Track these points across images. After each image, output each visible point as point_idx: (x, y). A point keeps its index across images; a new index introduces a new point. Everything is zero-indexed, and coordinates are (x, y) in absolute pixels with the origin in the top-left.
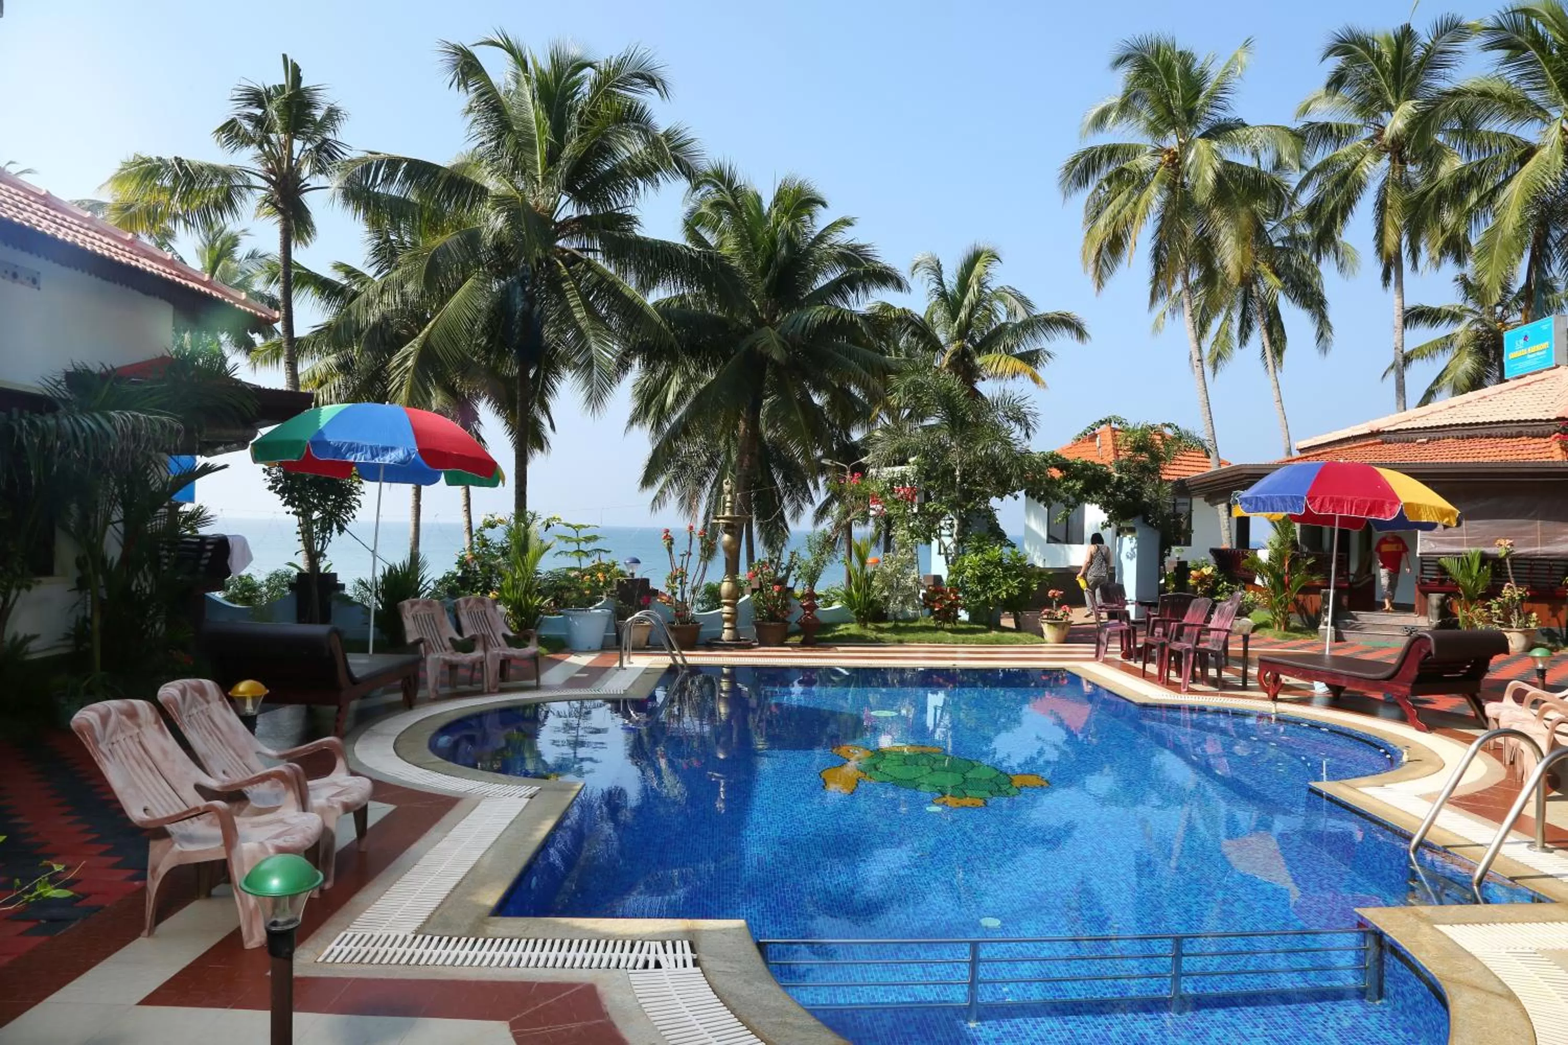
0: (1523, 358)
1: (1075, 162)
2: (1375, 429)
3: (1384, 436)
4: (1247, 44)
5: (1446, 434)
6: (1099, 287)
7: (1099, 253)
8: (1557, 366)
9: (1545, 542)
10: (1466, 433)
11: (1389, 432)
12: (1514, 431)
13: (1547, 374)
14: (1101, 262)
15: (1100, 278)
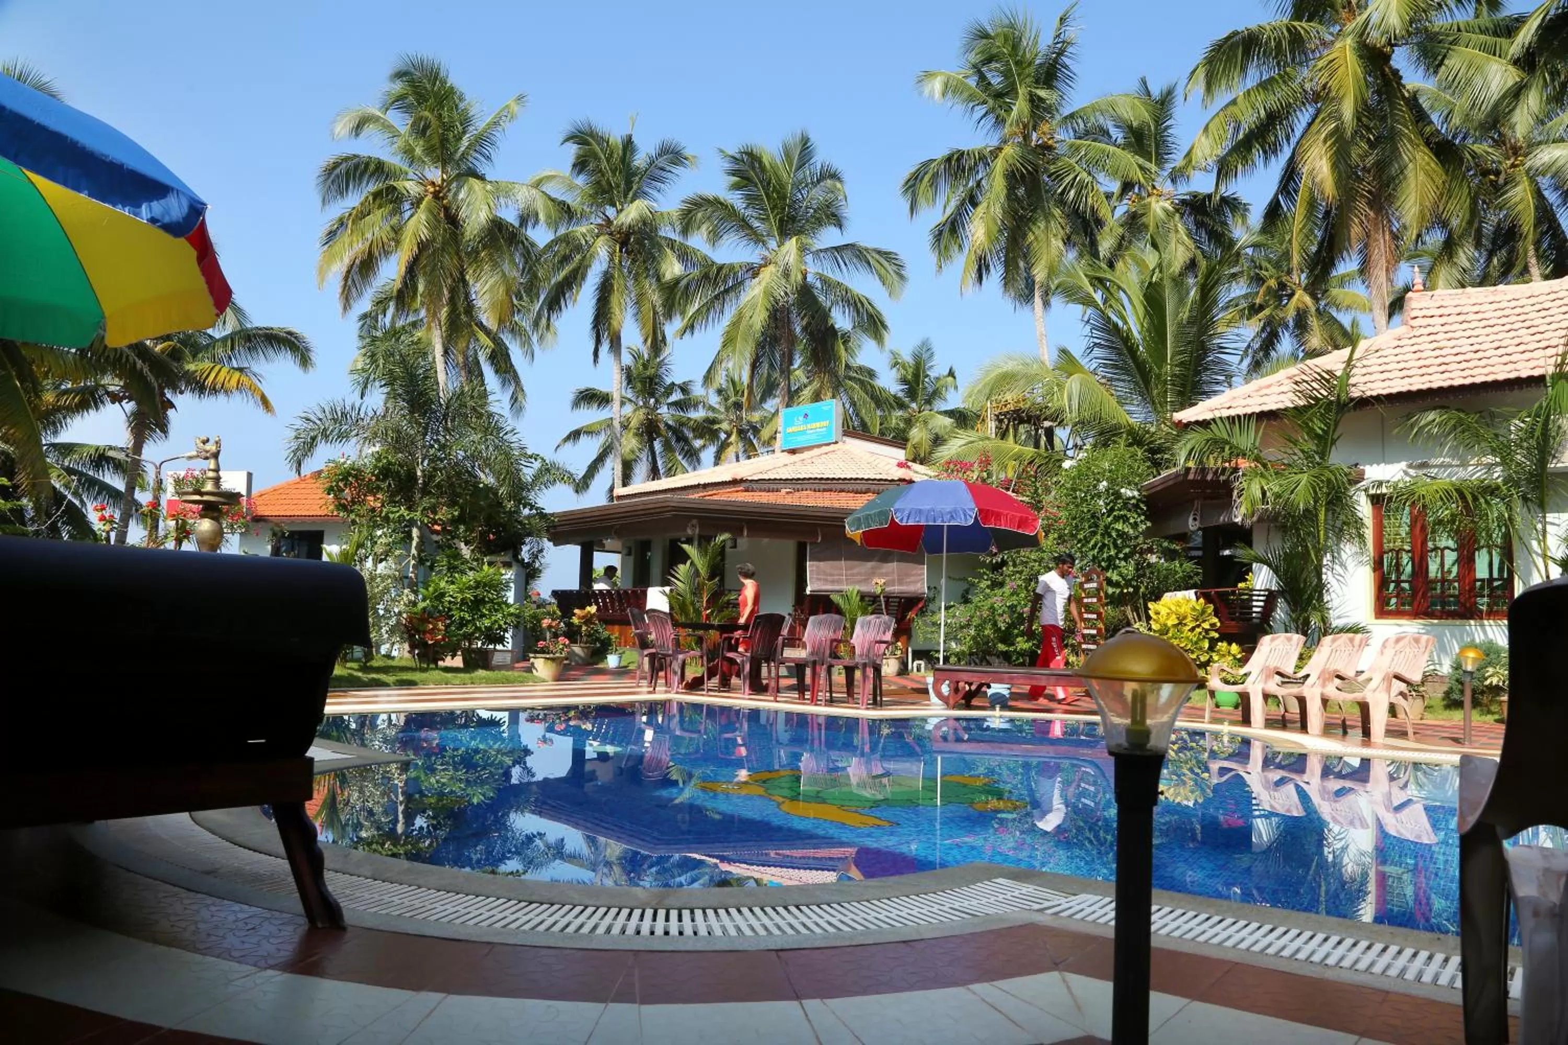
0: (803, 432)
1: (336, 165)
2: (739, 477)
3: (746, 485)
4: (520, 98)
5: (805, 486)
6: (345, 309)
7: (348, 272)
8: (836, 443)
9: (901, 582)
10: (822, 487)
11: (752, 481)
12: (864, 487)
13: (832, 447)
14: (350, 282)
15: (347, 299)
